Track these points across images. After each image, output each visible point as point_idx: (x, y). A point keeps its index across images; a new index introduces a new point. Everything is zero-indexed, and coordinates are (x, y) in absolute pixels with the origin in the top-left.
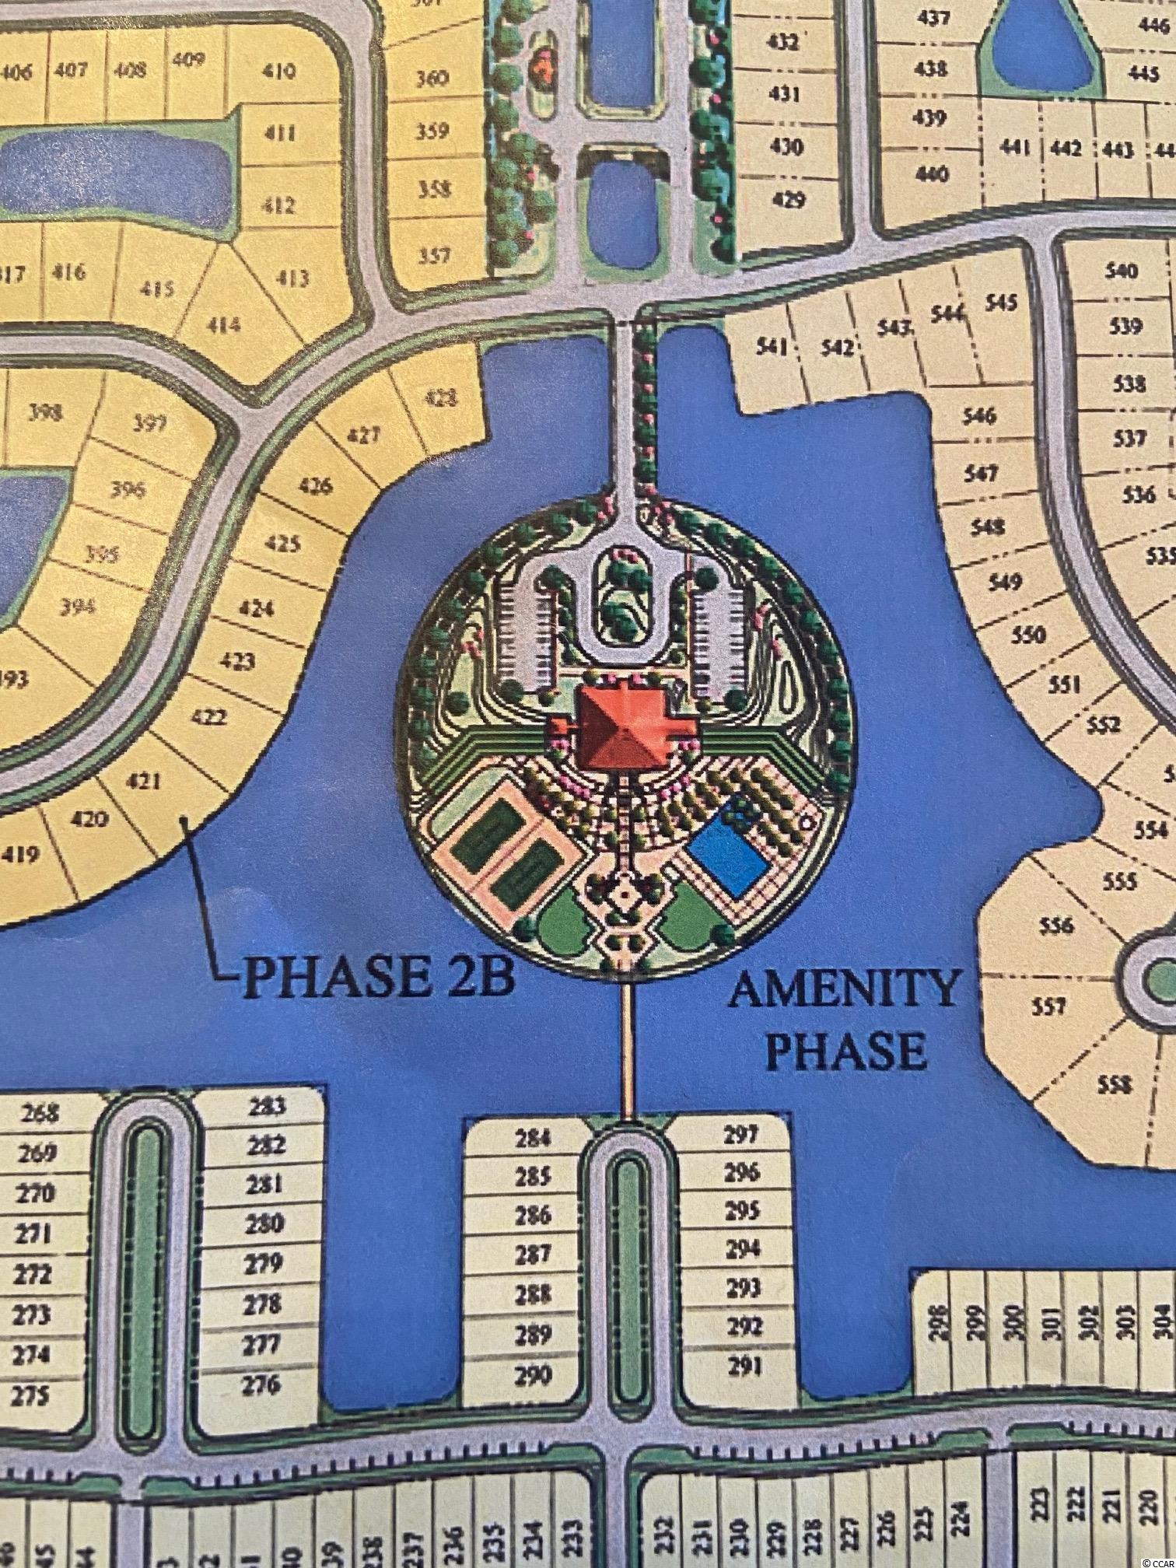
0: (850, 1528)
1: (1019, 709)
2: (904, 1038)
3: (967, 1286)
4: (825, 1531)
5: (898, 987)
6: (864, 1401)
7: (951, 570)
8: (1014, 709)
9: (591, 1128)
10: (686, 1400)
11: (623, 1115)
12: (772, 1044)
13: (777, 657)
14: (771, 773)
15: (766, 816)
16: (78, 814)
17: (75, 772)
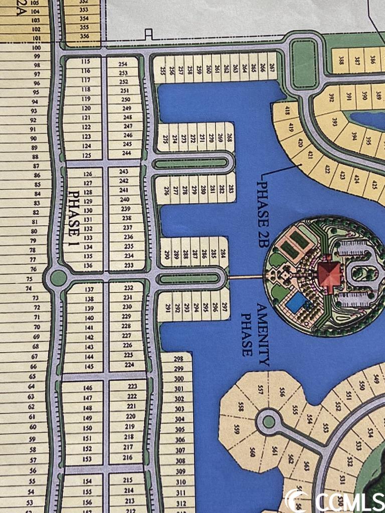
0: (128, 336)
1: (341, 383)
2: (251, 351)
3: (188, 366)
4: (128, 329)
5: (264, 349)
6: (159, 339)
7: (379, 364)
8: (341, 381)
9: (226, 268)
10: (160, 294)
11: (230, 276)
12: (248, 315)
13: (351, 316)
14: (320, 314)
15: (308, 313)
16: (302, 140)
17: (312, 139)
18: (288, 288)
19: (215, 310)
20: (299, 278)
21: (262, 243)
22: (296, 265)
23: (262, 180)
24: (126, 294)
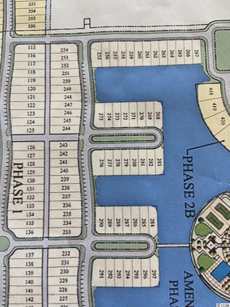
0: (65, 299)
4: (64, 293)
18: (213, 257)
19: (145, 277)
20: (224, 248)
21: (188, 214)
22: (221, 236)
23: (187, 154)
24: (64, 260)
